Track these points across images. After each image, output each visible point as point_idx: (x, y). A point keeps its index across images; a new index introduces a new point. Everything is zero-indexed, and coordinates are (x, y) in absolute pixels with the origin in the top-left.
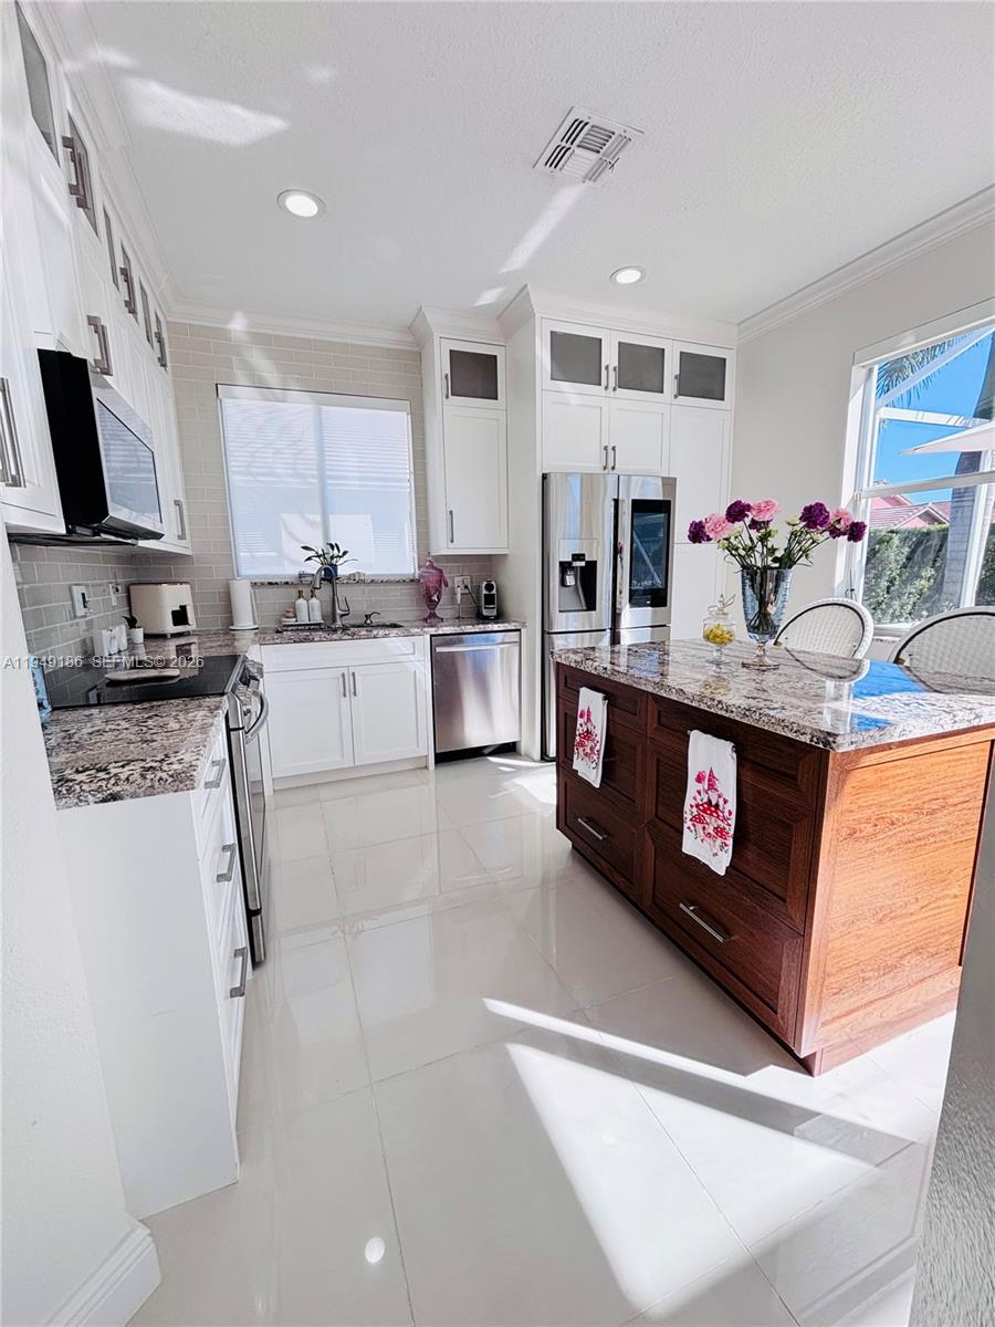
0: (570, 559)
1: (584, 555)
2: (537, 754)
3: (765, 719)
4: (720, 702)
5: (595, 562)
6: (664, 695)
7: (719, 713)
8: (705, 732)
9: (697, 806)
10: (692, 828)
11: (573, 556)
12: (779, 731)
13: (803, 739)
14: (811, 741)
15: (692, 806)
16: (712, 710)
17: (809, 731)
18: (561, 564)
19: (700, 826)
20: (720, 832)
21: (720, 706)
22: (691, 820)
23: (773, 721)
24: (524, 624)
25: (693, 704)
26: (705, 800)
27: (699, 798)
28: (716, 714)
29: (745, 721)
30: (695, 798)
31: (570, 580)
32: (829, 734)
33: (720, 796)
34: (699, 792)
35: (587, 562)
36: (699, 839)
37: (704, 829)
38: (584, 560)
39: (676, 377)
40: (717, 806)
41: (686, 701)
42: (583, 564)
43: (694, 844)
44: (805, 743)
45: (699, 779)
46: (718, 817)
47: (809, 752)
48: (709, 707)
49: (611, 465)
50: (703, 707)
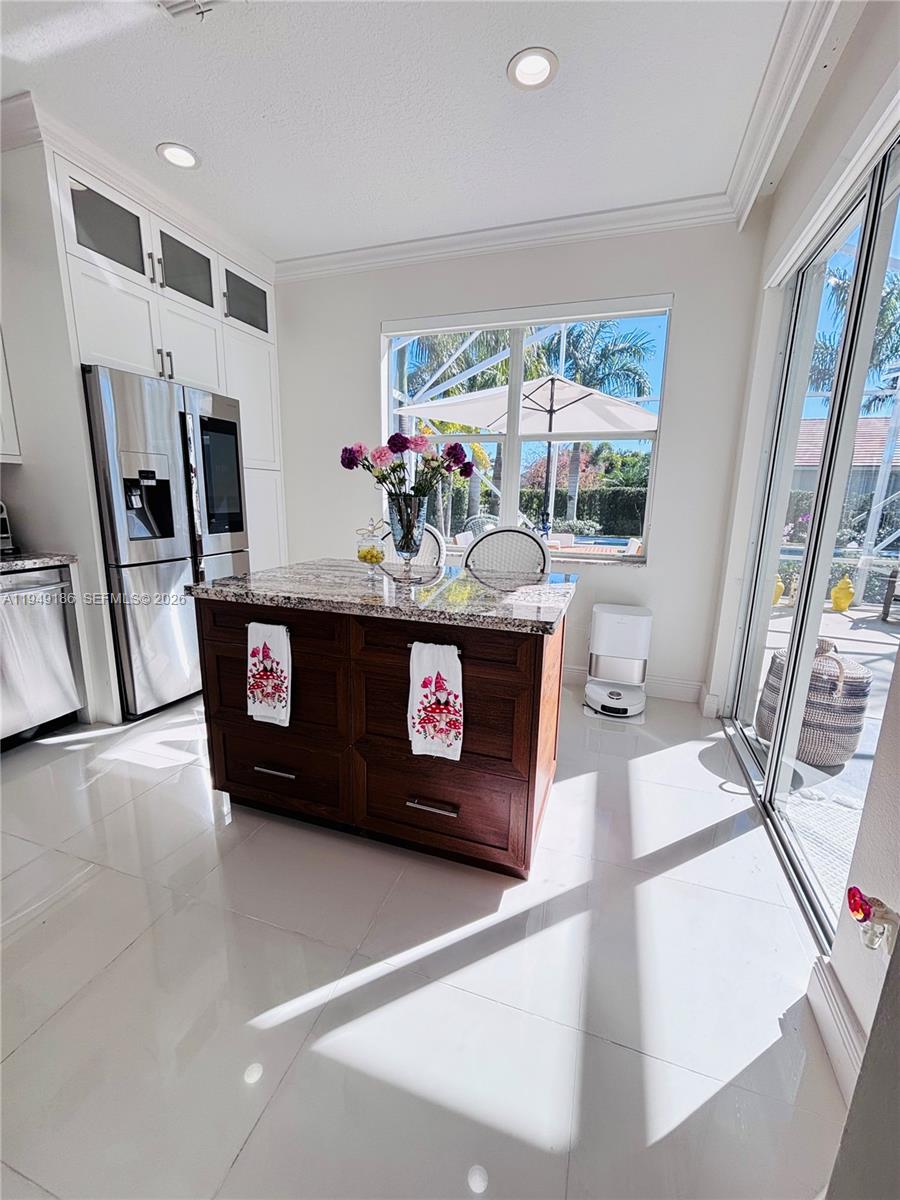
0: (137, 477)
1: (153, 473)
2: (116, 714)
3: (490, 620)
4: (442, 613)
5: (167, 482)
6: (376, 615)
7: (442, 622)
8: (426, 641)
9: (425, 709)
10: (421, 730)
11: (141, 472)
12: (503, 628)
13: (524, 630)
14: (532, 630)
15: (419, 711)
16: (434, 621)
17: (529, 624)
18: (126, 481)
19: (429, 727)
20: (452, 724)
21: (442, 616)
22: (420, 723)
23: (496, 620)
24: (73, 559)
25: (413, 619)
26: (433, 701)
27: (426, 701)
28: (439, 624)
29: (470, 625)
30: (422, 703)
31: (137, 502)
32: (547, 623)
33: (449, 694)
34: (426, 696)
35: (158, 481)
36: (429, 737)
37: (435, 726)
38: (153, 478)
39: (224, 294)
40: (447, 703)
41: (403, 618)
42: (152, 483)
43: (422, 743)
44: (527, 634)
45: (425, 684)
46: (449, 712)
47: (526, 640)
48: (431, 619)
49: (168, 372)
50: (423, 620)
